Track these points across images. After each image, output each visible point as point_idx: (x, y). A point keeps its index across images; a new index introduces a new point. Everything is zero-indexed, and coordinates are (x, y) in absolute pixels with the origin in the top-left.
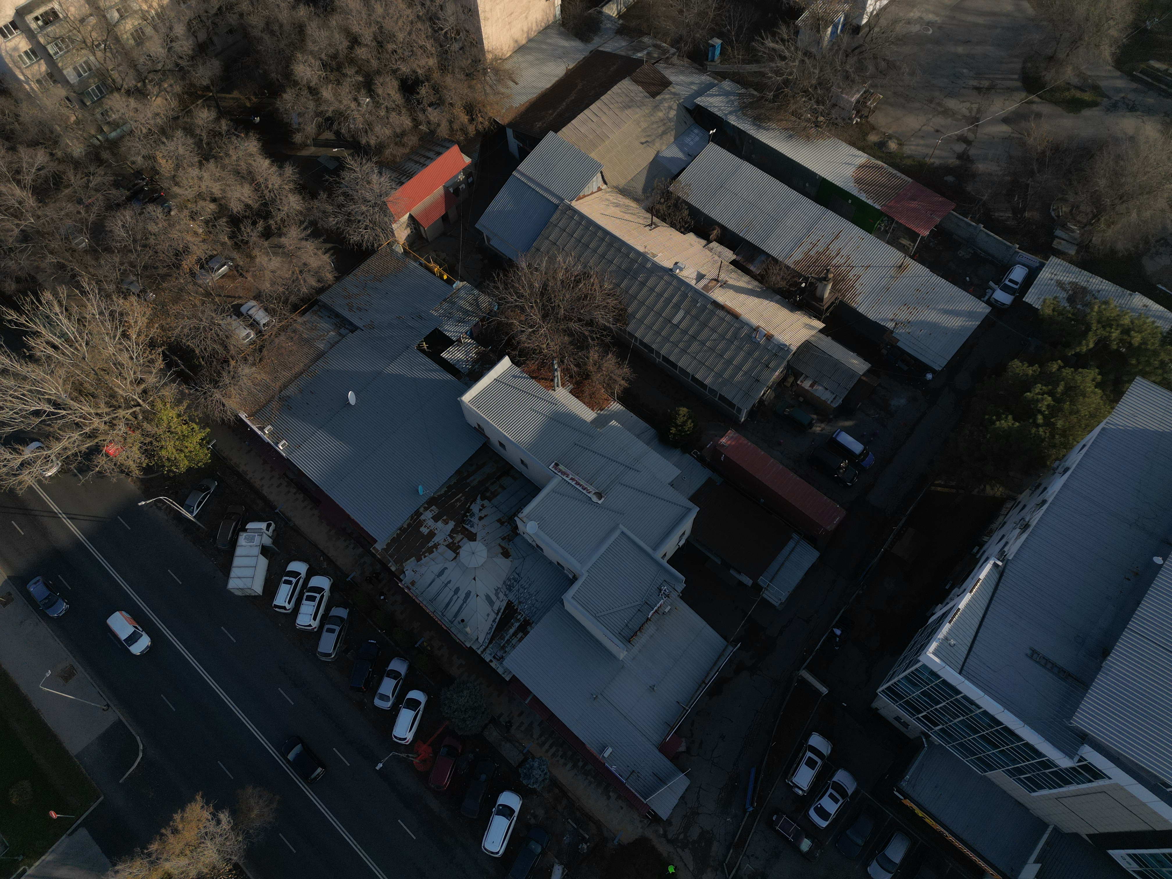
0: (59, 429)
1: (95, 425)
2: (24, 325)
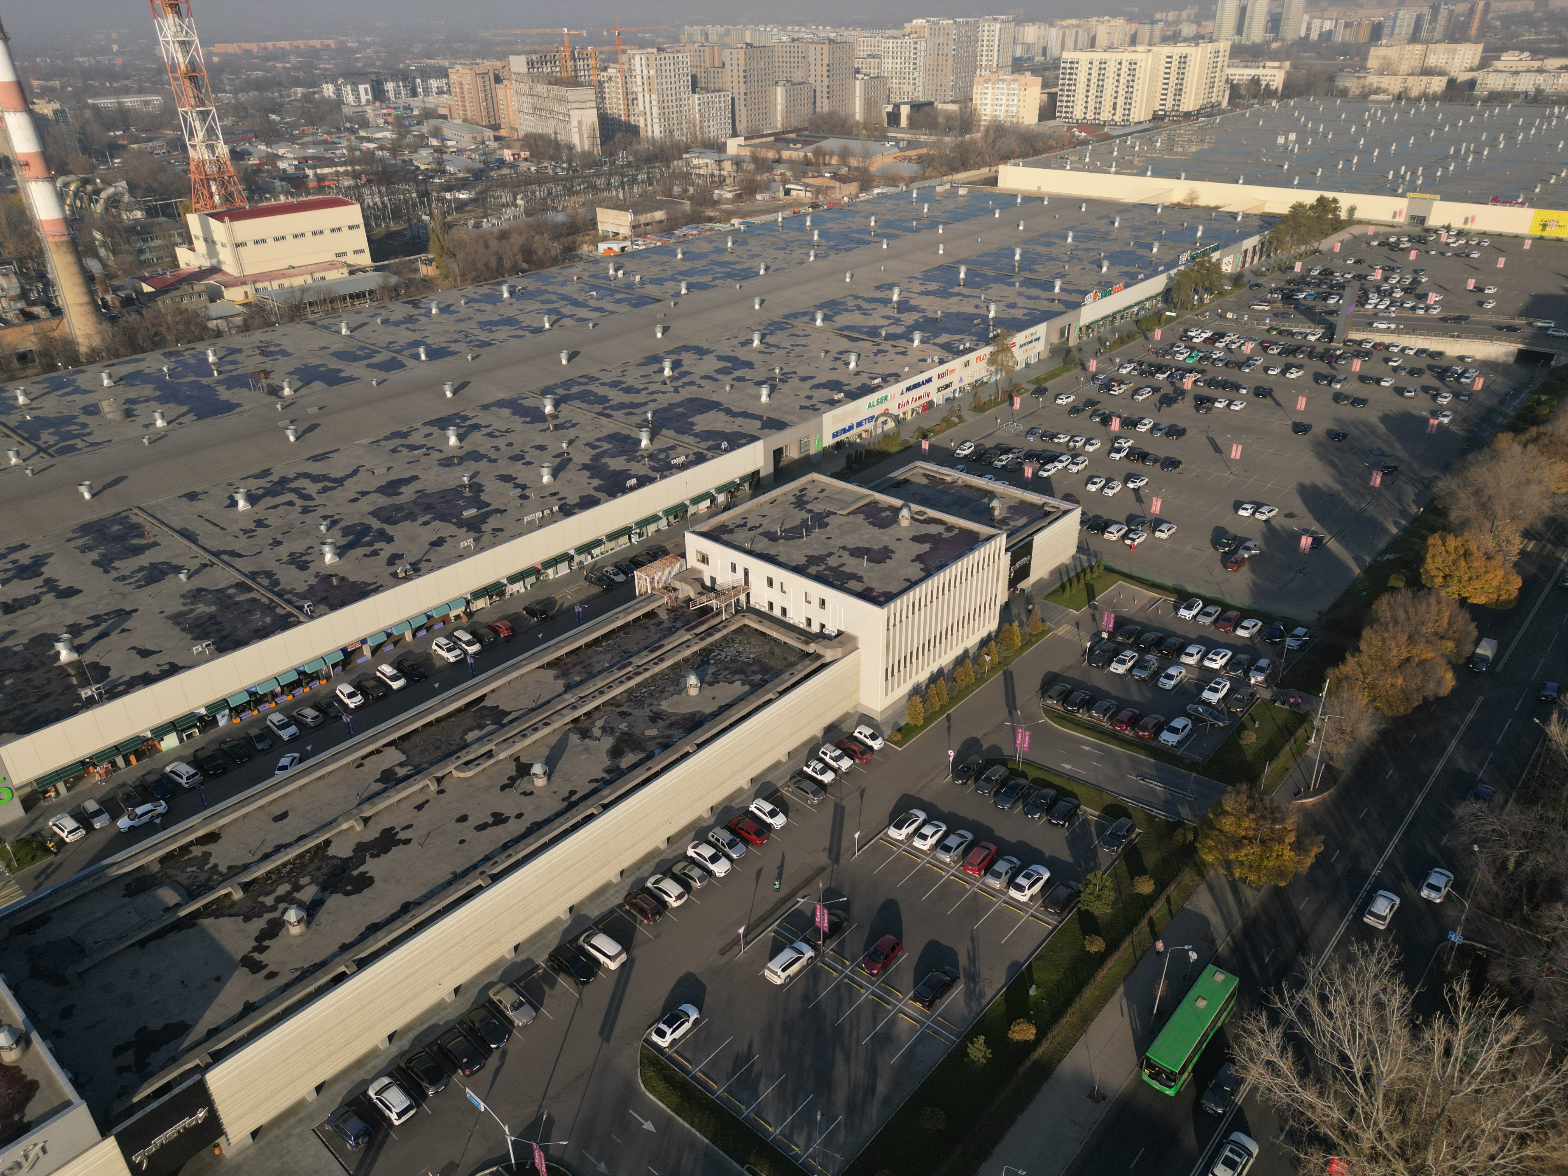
0: (1335, 1092)
1: (1365, 1136)
2: (1456, 1007)
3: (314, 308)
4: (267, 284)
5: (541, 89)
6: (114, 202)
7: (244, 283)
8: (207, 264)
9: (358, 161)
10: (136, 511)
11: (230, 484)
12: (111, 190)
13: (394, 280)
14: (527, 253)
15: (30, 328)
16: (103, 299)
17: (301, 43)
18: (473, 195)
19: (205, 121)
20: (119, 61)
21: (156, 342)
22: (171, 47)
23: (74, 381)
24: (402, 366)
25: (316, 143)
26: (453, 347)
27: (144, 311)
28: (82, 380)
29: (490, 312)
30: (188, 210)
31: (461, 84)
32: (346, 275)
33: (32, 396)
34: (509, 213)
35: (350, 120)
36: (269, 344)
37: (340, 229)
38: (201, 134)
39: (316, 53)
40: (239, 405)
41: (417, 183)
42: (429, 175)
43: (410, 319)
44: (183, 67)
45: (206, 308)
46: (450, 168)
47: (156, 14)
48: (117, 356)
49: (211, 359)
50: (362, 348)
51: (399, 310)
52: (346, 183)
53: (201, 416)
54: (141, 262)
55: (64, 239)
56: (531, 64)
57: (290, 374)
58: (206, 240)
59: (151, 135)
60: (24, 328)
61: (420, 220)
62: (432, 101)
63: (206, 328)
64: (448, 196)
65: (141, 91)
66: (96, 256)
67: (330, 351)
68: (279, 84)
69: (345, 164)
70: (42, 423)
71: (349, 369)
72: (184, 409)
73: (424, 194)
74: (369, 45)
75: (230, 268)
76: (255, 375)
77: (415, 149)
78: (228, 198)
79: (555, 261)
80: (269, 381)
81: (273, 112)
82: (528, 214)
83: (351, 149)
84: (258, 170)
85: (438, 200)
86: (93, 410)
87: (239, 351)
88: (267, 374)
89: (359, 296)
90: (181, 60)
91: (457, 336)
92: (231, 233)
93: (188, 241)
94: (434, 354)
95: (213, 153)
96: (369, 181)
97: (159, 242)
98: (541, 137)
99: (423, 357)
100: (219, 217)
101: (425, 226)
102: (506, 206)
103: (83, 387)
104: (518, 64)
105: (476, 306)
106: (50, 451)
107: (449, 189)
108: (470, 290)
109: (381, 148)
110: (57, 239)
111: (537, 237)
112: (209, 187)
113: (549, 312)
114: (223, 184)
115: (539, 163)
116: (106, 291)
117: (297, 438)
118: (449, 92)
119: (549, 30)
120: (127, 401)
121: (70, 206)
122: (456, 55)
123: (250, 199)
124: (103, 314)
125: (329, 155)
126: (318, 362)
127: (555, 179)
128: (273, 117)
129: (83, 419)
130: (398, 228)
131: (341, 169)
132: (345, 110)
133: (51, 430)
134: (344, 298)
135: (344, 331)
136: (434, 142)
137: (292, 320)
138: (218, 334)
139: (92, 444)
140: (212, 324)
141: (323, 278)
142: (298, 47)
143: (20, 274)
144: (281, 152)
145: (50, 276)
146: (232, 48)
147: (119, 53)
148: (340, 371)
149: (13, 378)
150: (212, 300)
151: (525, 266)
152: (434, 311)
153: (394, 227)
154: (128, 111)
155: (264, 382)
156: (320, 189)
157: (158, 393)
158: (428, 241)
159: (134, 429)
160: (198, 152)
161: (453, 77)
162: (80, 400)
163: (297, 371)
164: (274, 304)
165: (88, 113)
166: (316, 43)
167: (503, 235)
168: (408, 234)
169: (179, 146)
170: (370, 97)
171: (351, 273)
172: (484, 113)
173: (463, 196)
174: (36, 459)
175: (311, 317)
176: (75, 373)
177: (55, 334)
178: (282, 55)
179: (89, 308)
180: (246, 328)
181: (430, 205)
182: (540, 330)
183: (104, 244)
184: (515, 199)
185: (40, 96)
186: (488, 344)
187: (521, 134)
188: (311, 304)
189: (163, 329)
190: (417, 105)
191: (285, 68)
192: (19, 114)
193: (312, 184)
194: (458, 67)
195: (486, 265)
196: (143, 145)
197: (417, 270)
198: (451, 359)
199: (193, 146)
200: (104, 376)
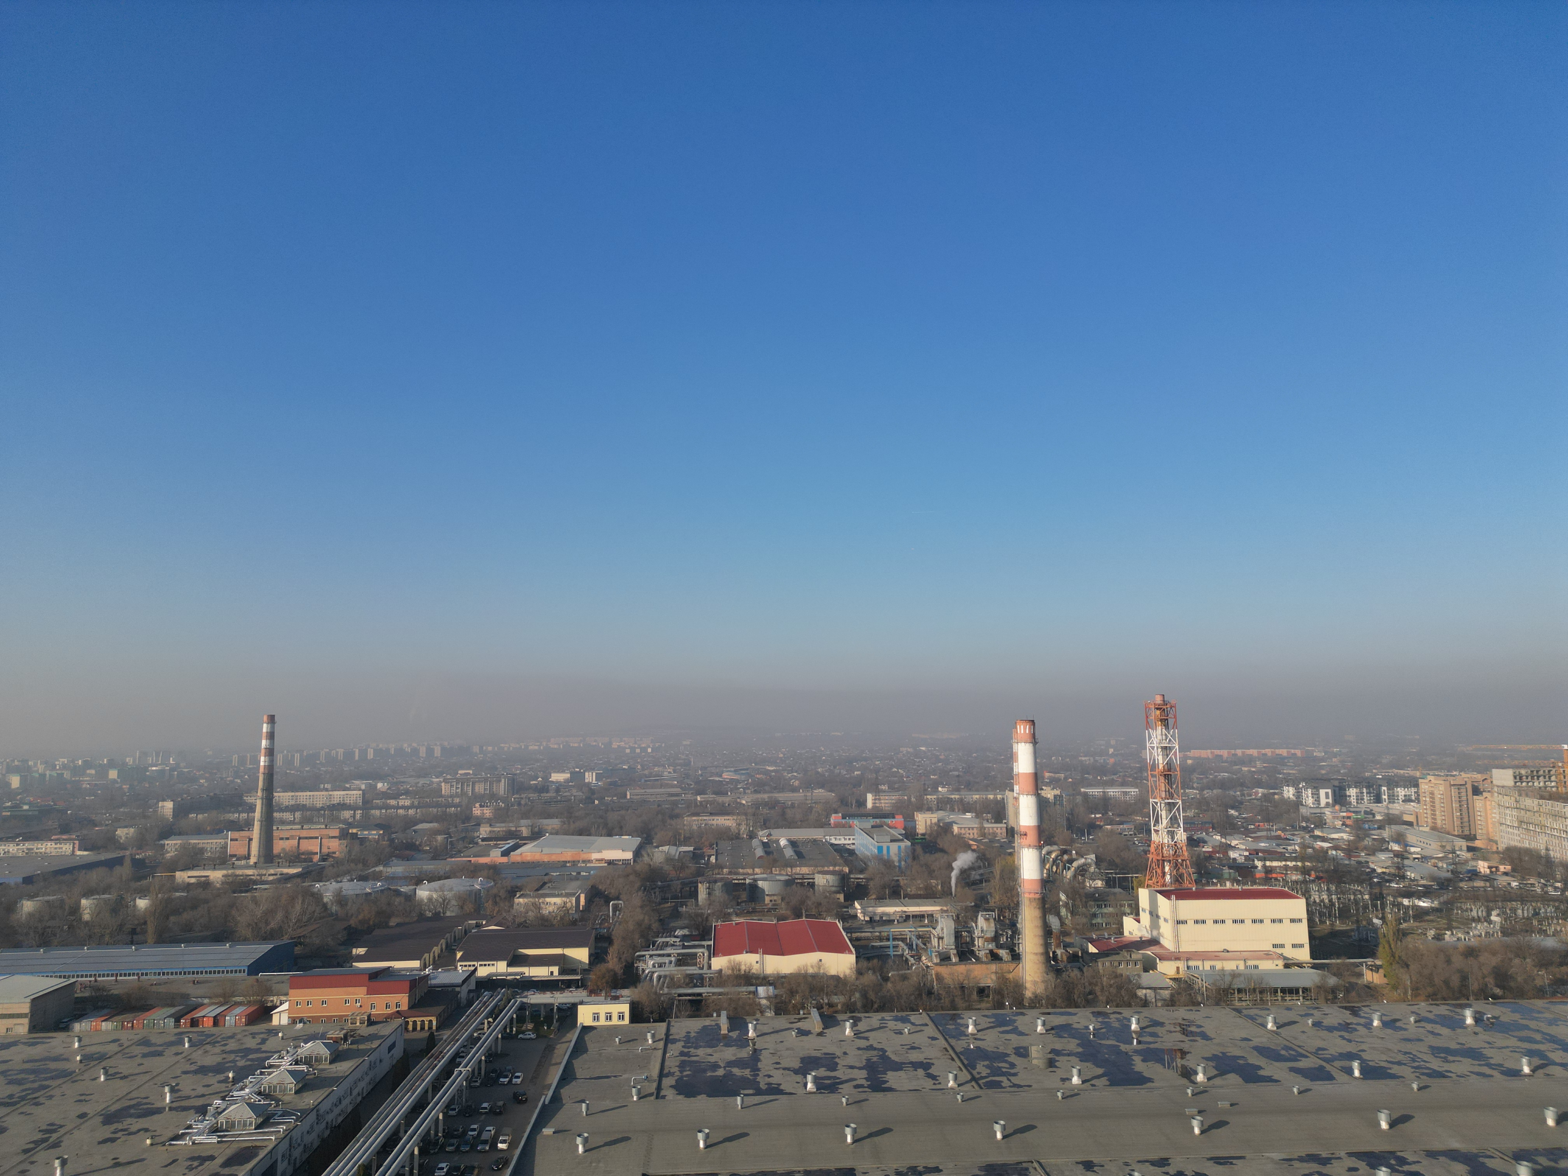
3: (1243, 995)
4: (1199, 963)
5: (1530, 802)
6: (1082, 871)
7: (1177, 959)
8: (1147, 935)
9: (1310, 858)
10: (1036, 1165)
11: (1127, 1164)
12: (1082, 861)
13: (1332, 981)
14: (1502, 977)
15: (993, 967)
16: (1054, 952)
17: (1268, 752)
18: (1436, 904)
19: (1170, 811)
20: (1112, 761)
21: (1089, 1000)
22: (1155, 752)
23: (1015, 1021)
24: (1330, 1077)
25: (1269, 838)
26: (1395, 1070)
27: (1085, 969)
28: (1021, 1022)
29: (1446, 1037)
30: (1141, 885)
31: (1432, 793)
32: (1281, 967)
33: (980, 1027)
34: (1480, 929)
35: (1306, 819)
36: (1191, 1023)
37: (1281, 921)
38: (1165, 822)
39: (1281, 760)
40: (1150, 1080)
41: (1372, 885)
42: (1385, 879)
43: (1346, 1027)
44: (1161, 767)
45: (1139, 976)
46: (1410, 874)
47: (1148, 726)
48: (1054, 1006)
49: (1134, 1026)
50: (1287, 1048)
51: (1335, 1015)
52: (1294, 878)
53: (1113, 1083)
54: (1092, 925)
55: (1037, 896)
56: (1518, 778)
57: (1207, 1059)
58: (1151, 913)
59: (1123, 819)
60: (989, 966)
61: (1370, 922)
62: (1397, 808)
63: (1135, 996)
64: (1406, 902)
65: (1123, 784)
66: (1058, 914)
67: (1252, 1044)
68: (1242, 785)
69: (1295, 859)
70: (981, 1054)
71: (1269, 1069)
72: (1100, 1071)
73: (1378, 897)
74: (1335, 755)
75: (1167, 942)
76: (1172, 1052)
77: (1372, 852)
78: (1178, 879)
79: (1540, 993)
80: (1184, 1062)
81: (1232, 808)
82: (1505, 932)
83: (1304, 846)
84: (1210, 857)
85: (1393, 904)
86: (1022, 1052)
87: (1162, 1024)
88: (1184, 1053)
89: (1292, 991)
90: (1161, 761)
91: (1400, 1057)
92: (1175, 910)
93: (1136, 912)
94: (1369, 1072)
95: (1173, 838)
96: (1319, 878)
97: (1111, 910)
98: (1528, 851)
99: (1357, 1073)
100: (1166, 894)
101: (1375, 930)
102: (1478, 920)
103: (1021, 1029)
104: (1503, 777)
105: (1429, 1027)
106: (981, 1082)
107: (1409, 895)
108: (1423, 1007)
109: (1336, 848)
110: (1032, 896)
111: (1517, 961)
112: (1163, 867)
113: (1530, 1053)
114: (1176, 866)
115: (1523, 879)
116: (1058, 946)
117: (1203, 1132)
118: (1418, 800)
119: (1543, 746)
120: (1053, 1051)
121: (1048, 870)
122: (1429, 767)
123: (1197, 882)
124: (1052, 966)
125: (1280, 850)
126: (1237, 1052)
127: (1545, 898)
128: (1232, 812)
129: (1013, 1059)
130: (1344, 927)
131: (1289, 863)
132: (1303, 810)
133: (986, 1063)
134: (1275, 991)
135: (1270, 1026)
136: (1396, 847)
137: (1217, 1004)
138: (1145, 1003)
139: (1015, 1085)
140: (1141, 993)
141: (1256, 967)
142: (1266, 754)
143: (998, 921)
144: (1234, 843)
145: (1018, 926)
146: (1206, 754)
147: (1113, 755)
148: (1260, 1068)
149: (969, 1008)
150: (1146, 970)
151: (1498, 991)
152: (1376, 1023)
153: (1339, 926)
154: (1110, 799)
155: (1180, 1062)
156: (1267, 880)
157: (1080, 1050)
158: (1377, 945)
159: (1052, 1080)
160: (1160, 837)
161: (1424, 786)
162: (1016, 1040)
163: (1214, 1058)
164: (1202, 984)
165: (1079, 799)
166: (1284, 752)
167: (1471, 952)
168: (1355, 936)
169: (1145, 830)
170: (1330, 800)
171: (1287, 966)
172: (1457, 823)
173: (1423, 904)
174: (967, 1087)
175: (1237, 1004)
176: (1018, 1014)
177: (1011, 976)
178: (1250, 760)
179: (1041, 958)
180: (1172, 1003)
181: (1383, 908)
182: (1516, 1073)
183: (1066, 905)
184: (1489, 914)
185: (1047, 784)
186: (1441, 1075)
187: (1502, 847)
188: (1240, 991)
189: (1097, 989)
190: (1380, 812)
191: (1249, 771)
192: (1029, 797)
193: (1260, 874)
194: (1430, 778)
195: (1446, 983)
196: (1115, 827)
197: (1360, 975)
198: (1392, 1083)
199: (1157, 831)
200: (1039, 1022)
